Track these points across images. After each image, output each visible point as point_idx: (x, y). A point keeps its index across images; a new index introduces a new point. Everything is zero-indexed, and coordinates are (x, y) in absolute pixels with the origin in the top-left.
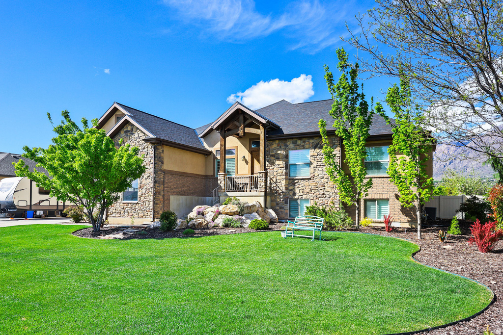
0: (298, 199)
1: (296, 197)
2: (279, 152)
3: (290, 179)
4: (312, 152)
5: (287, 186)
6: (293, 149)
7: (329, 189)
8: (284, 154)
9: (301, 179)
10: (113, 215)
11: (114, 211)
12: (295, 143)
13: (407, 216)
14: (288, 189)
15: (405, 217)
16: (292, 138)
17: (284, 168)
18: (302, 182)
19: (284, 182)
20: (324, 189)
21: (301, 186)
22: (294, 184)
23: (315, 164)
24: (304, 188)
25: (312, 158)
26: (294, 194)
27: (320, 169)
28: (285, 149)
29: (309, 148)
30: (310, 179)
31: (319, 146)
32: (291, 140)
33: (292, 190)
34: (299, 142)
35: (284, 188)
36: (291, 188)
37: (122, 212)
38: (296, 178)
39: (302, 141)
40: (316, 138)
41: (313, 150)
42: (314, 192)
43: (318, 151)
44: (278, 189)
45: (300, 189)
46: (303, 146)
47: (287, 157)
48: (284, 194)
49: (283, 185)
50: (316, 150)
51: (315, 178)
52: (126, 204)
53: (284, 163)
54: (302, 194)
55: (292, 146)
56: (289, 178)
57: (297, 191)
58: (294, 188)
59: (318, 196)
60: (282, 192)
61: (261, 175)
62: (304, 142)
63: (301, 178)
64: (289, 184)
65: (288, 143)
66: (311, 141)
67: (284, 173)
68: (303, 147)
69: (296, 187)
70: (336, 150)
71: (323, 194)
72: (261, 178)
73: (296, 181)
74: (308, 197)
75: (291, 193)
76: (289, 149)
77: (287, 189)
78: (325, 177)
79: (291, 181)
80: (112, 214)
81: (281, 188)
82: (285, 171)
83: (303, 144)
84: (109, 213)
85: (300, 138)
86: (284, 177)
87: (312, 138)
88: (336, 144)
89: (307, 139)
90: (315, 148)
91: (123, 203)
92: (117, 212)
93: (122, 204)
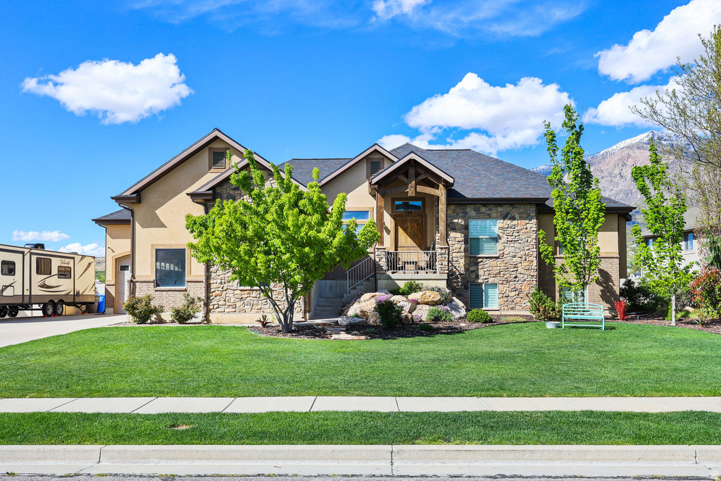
0: (482, 284)
1: (480, 281)
2: (456, 221)
3: (471, 257)
4: (500, 223)
5: (467, 266)
6: (474, 218)
7: (523, 271)
8: (463, 223)
9: (487, 258)
10: (218, 310)
11: (222, 303)
12: (477, 210)
13: (607, 302)
14: (469, 270)
15: (606, 304)
16: (474, 204)
17: (463, 243)
18: (488, 261)
19: (462, 261)
20: (517, 271)
21: (486, 266)
22: (477, 264)
23: (504, 239)
24: (490, 269)
25: (500, 231)
26: (477, 277)
27: (512, 245)
28: (463, 218)
29: (497, 218)
30: (498, 258)
31: (509, 216)
32: (473, 207)
33: (474, 271)
34: (483, 209)
35: (463, 269)
36: (472, 269)
37: (239, 304)
38: (480, 256)
39: (487, 209)
40: (506, 206)
41: (502, 221)
42: (504, 275)
43: (509, 222)
44: (454, 270)
45: (485, 270)
46: (489, 215)
47: (466, 227)
48: (463, 276)
49: (462, 265)
50: (506, 221)
51: (505, 256)
52: (247, 292)
53: (463, 235)
54: (487, 277)
55: (473, 213)
56: (470, 255)
57: (481, 272)
58: (478, 269)
59: (510, 279)
60: (461, 274)
61: (443, 251)
62: (490, 210)
63: (487, 256)
64: (470, 263)
65: (468, 210)
66: (500, 209)
67: (462, 249)
68: (489, 217)
69: (480, 267)
70: (531, 222)
71: (516, 277)
72: (443, 256)
73: (480, 260)
74: (496, 280)
75: (473, 276)
76: (470, 218)
77: (466, 269)
78: (518, 255)
79: (472, 260)
80: (218, 307)
81: (459, 269)
82: (463, 246)
83: (489, 212)
84: (211, 307)
85: (485, 205)
86: (463, 254)
87: (500, 205)
88: (531, 214)
89: (494, 206)
90: (504, 219)
91: (241, 290)
92: (228, 304)
93: (238, 292)
